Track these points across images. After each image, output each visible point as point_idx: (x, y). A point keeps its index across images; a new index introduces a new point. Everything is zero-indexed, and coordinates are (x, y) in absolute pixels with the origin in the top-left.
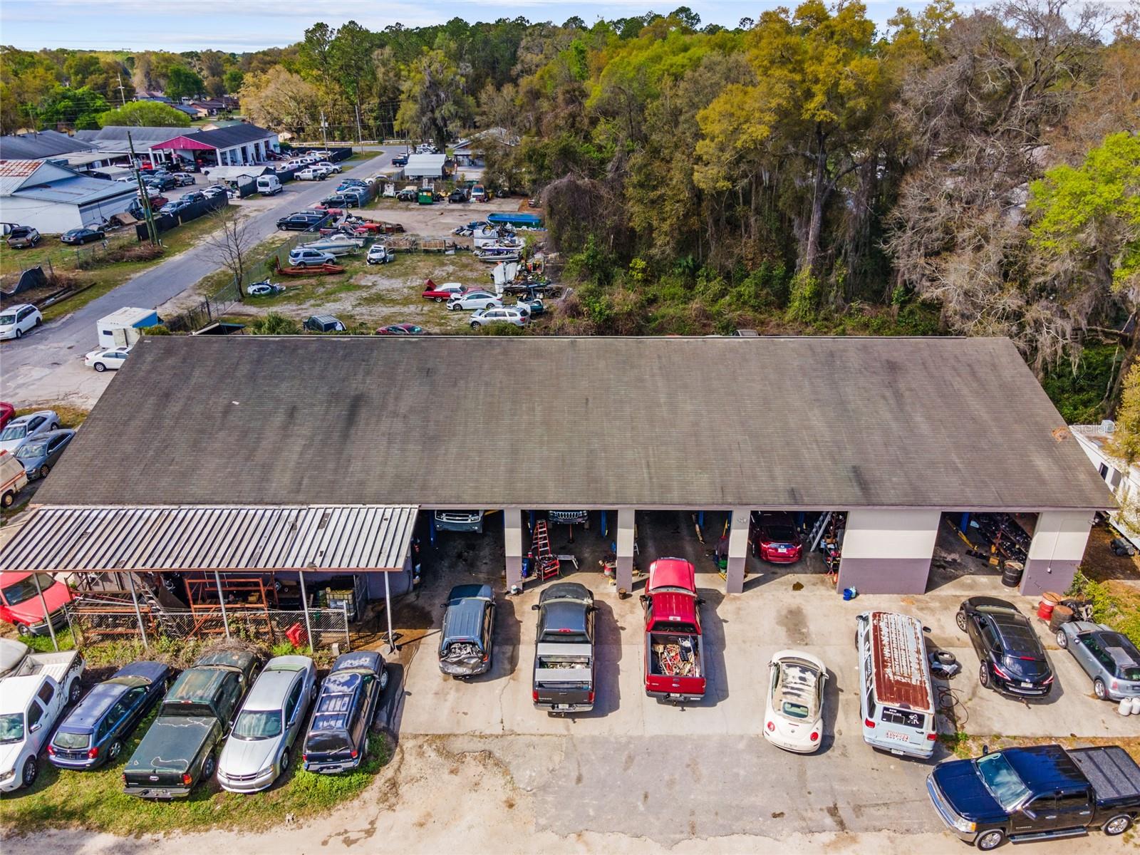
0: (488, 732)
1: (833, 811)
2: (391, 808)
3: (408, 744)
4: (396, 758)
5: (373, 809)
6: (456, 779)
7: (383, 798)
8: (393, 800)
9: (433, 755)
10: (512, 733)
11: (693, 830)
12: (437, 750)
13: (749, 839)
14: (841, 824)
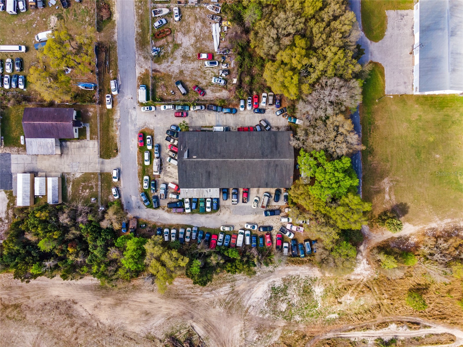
0: (228, 205)
3: (221, 206)
4: (220, 208)
5: (219, 213)
6: (226, 210)
8: (221, 211)
9: (223, 207)
10: (230, 205)
11: (245, 215)
13: (249, 215)
14: (256, 214)
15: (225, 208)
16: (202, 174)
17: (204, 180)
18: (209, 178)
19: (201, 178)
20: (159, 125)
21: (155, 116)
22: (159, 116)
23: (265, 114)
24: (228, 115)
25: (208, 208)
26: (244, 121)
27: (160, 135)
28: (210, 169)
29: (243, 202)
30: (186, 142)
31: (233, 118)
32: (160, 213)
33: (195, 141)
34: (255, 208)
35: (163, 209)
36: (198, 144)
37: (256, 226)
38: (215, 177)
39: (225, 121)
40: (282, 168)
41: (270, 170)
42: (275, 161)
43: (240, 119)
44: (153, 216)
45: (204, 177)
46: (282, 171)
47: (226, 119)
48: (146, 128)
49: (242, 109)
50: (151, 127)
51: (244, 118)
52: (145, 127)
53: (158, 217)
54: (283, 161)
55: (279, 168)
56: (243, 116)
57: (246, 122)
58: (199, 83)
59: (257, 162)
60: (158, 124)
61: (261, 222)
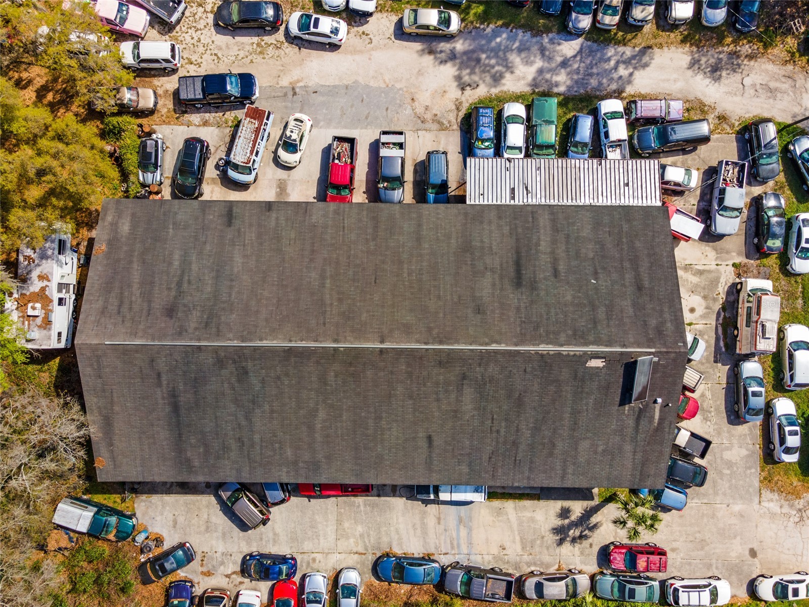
0: (424, 132)
1: (295, 94)
2: (457, 100)
3: (455, 127)
4: (459, 120)
5: (463, 99)
6: (434, 112)
7: (461, 103)
8: (457, 103)
9: (445, 122)
10: (414, 131)
11: (347, 87)
12: (443, 124)
13: (327, 84)
14: (293, 89)
15: (436, 120)
16: (556, 273)
17: (544, 246)
18: (518, 253)
19: (561, 251)
20: (737, 508)
21: (753, 553)
22: (737, 550)
23: (246, 550)
24: (415, 548)
25: (514, 119)
26: (339, 522)
27: (730, 464)
28: (514, 298)
29: (351, 141)
30: (634, 439)
31: (395, 537)
32: (737, 99)
33: (584, 445)
34: (298, 115)
35: (722, 118)
36: (574, 427)
37: (294, 29)
38: (488, 260)
39: (431, 521)
40: (147, 297)
41: (209, 289)
42: (181, 332)
43: (360, 529)
44: (773, 85)
45: (544, 259)
46: (148, 283)
47: (425, 533)
48: (799, 497)
49: (351, 577)
50: (772, 502)
51: (341, 534)
52: (801, 504)
53: (747, 81)
54: (134, 335)
55: (161, 299)
56: (343, 545)
57: (332, 517)
59: (273, 333)
60: (741, 516)
61: (271, 51)
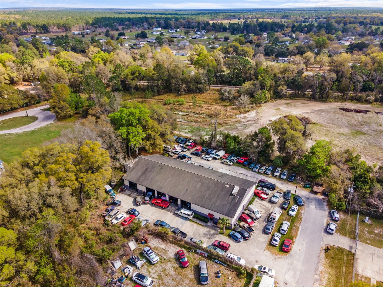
21: (257, 261)
22: (252, 259)
35: (281, 189)
52: (276, 257)
58: (175, 269)
61: (197, 158)
